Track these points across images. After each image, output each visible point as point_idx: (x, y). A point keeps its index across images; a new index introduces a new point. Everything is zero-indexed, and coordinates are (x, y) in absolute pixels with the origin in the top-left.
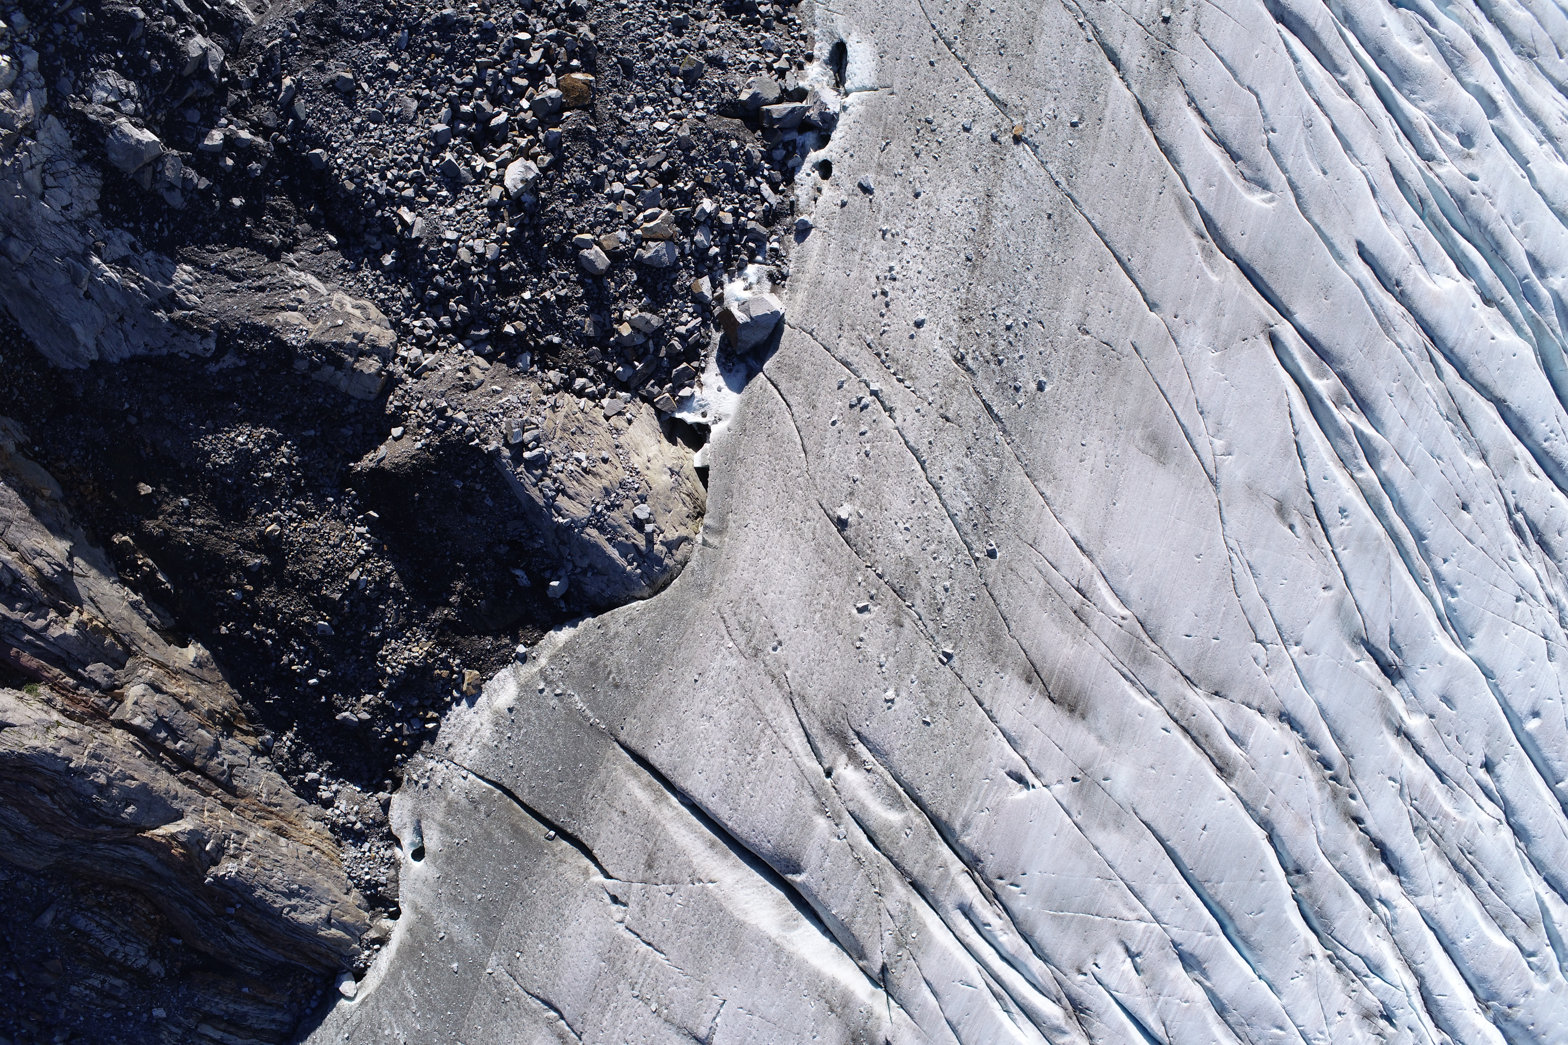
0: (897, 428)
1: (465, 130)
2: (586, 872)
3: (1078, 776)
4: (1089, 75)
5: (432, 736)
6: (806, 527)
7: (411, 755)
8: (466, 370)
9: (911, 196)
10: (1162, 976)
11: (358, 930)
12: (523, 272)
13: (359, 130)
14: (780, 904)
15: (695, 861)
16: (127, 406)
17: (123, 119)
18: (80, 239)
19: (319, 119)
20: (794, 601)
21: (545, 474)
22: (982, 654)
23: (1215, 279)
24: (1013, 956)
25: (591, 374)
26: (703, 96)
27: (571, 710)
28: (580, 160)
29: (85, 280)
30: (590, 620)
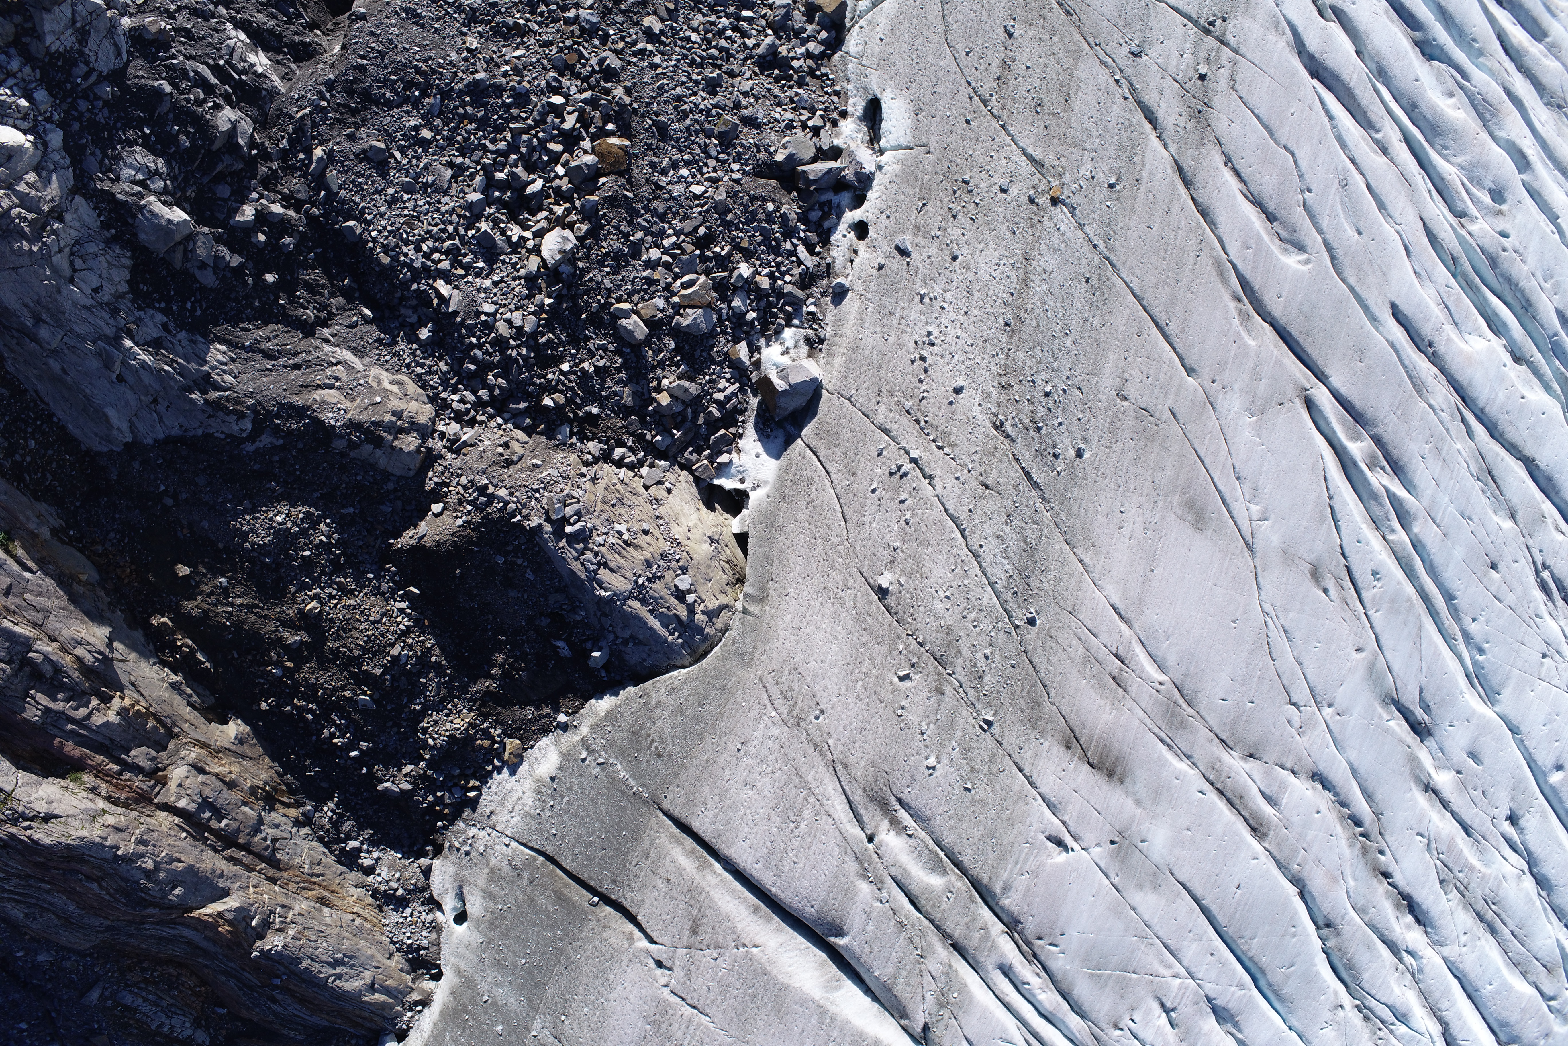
0: (937, 496)
1: (500, 198)
2: (630, 938)
3: (1116, 839)
4: (1125, 135)
5: (473, 804)
6: (847, 596)
7: (452, 823)
8: (506, 445)
9: (949, 259)
10: (1196, 1030)
11: (401, 993)
12: (561, 343)
13: (392, 201)
14: (822, 965)
15: (739, 926)
16: (162, 488)
17: (152, 198)
18: (111, 322)
19: (351, 190)
20: (836, 670)
21: (586, 548)
22: (1022, 721)
23: (1251, 343)
24: (1051, 1013)
25: (630, 443)
26: (738, 158)
27: (613, 779)
28: (617, 228)
29: (118, 363)
30: (631, 689)
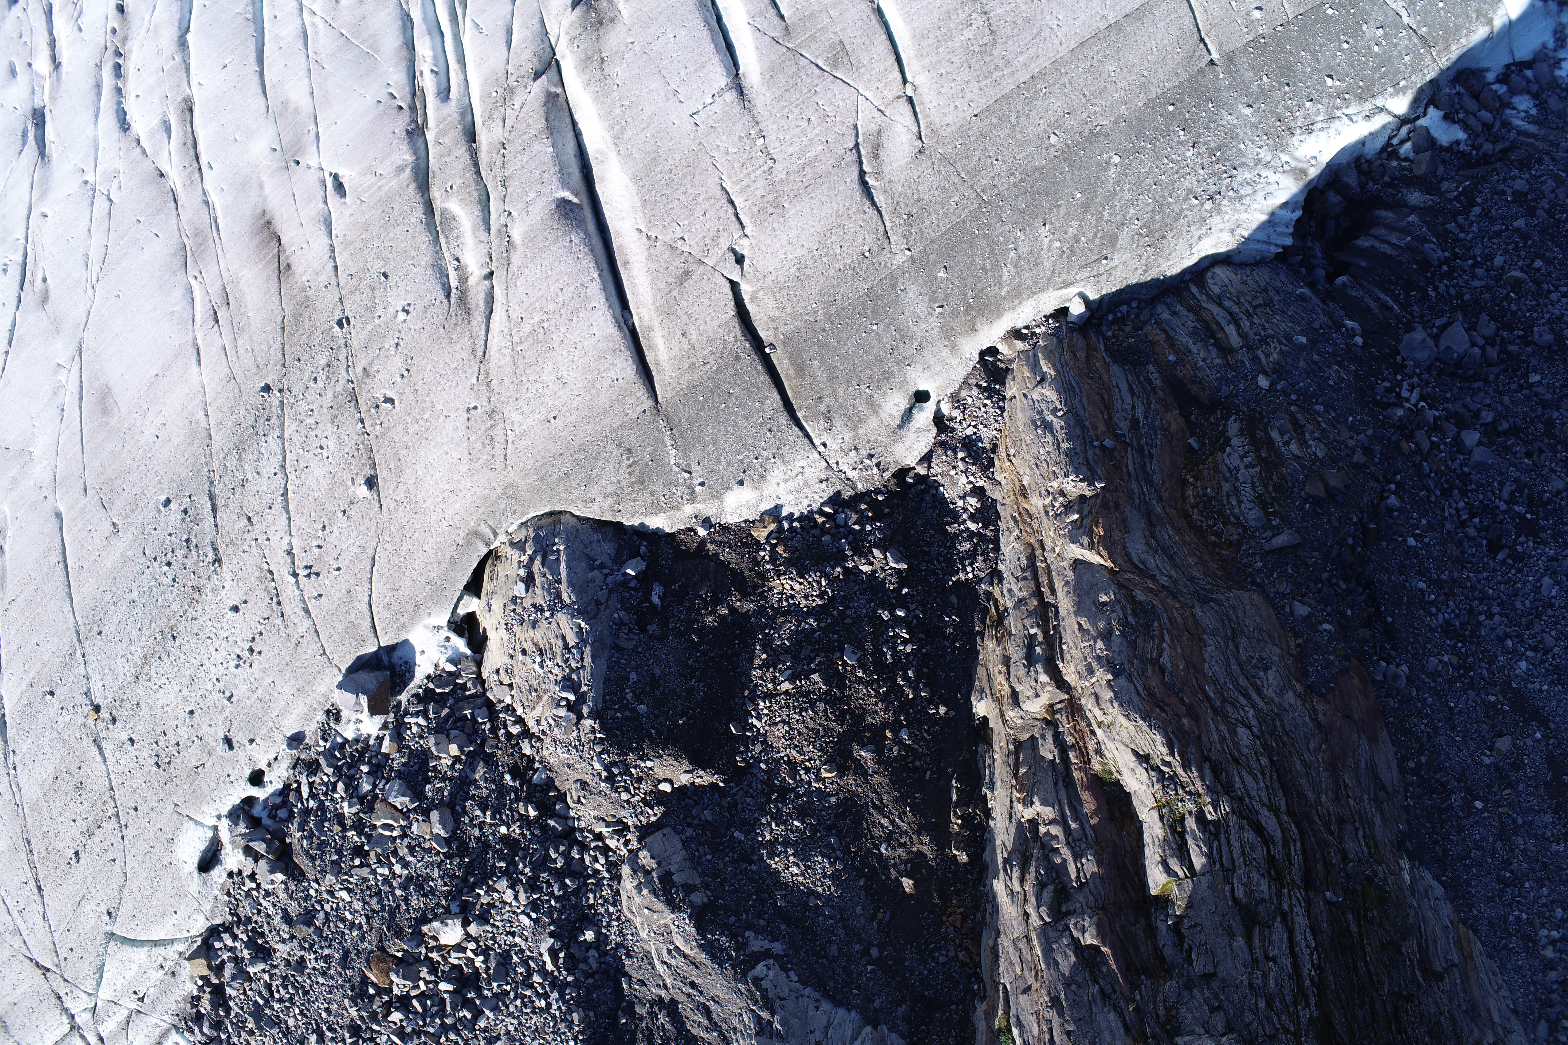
0: (291, 535)
1: (477, 998)
2: (754, 298)
3: (293, 164)
5: (835, 500)
7: (868, 493)
8: (579, 801)
9: (196, 715)
11: (1028, 358)
12: (495, 851)
14: (602, 181)
15: (643, 257)
16: (870, 968)
20: (439, 439)
21: (571, 672)
22: (314, 309)
24: (430, 33)
25: (502, 731)
26: (308, 897)
27: (684, 452)
28: (408, 910)
30: (627, 522)
